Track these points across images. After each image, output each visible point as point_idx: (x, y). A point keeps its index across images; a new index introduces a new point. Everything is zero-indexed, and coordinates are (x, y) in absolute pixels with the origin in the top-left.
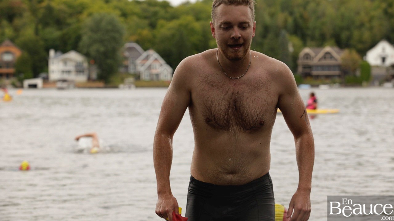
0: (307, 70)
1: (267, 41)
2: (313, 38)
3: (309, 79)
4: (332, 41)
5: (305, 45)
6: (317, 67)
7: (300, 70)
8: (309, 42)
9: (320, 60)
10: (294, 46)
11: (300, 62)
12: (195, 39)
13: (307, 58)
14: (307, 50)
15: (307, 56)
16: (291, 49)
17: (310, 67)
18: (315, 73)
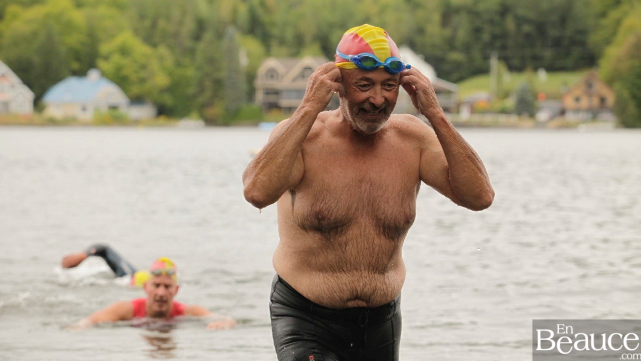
0: (272, 99)
1: (201, 46)
2: (282, 42)
3: (275, 113)
4: (316, 47)
5: (268, 53)
6: (290, 91)
7: (260, 97)
8: (275, 49)
9: (294, 80)
10: (249, 55)
11: (261, 83)
12: (74, 40)
13: (272, 77)
14: (271, 63)
15: (272, 74)
16: (244, 61)
17: (277, 93)
18: (285, 102)
